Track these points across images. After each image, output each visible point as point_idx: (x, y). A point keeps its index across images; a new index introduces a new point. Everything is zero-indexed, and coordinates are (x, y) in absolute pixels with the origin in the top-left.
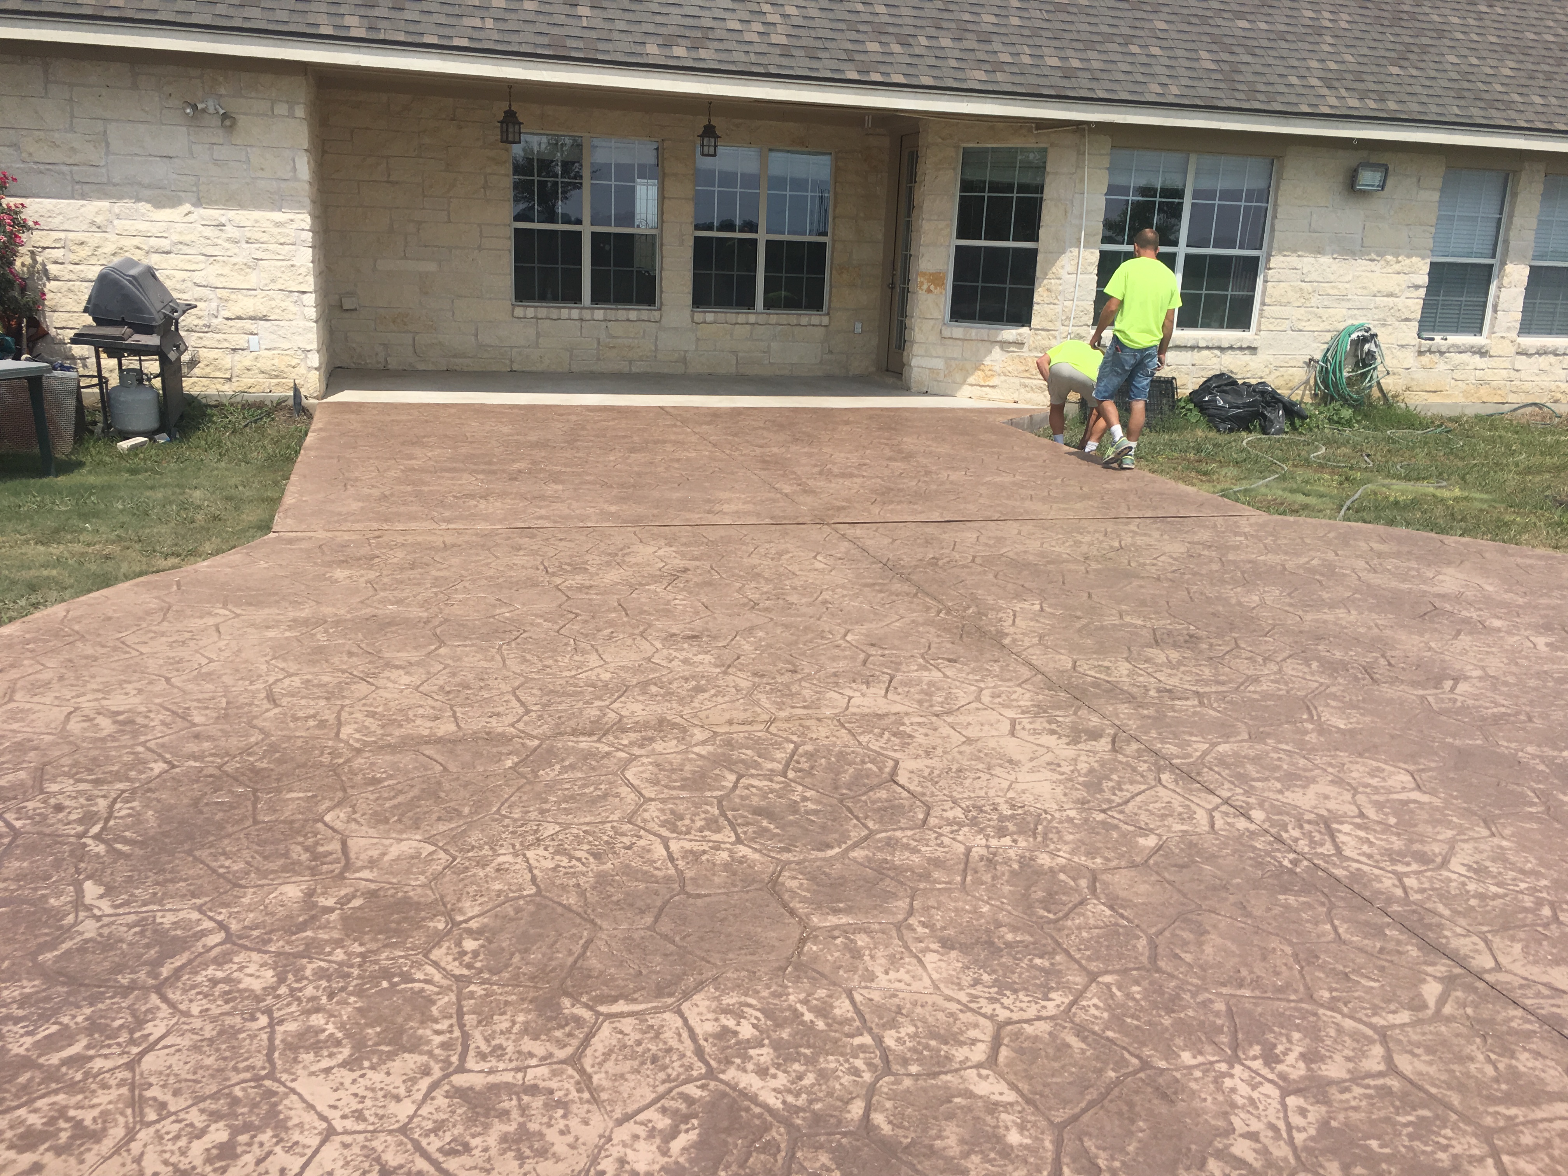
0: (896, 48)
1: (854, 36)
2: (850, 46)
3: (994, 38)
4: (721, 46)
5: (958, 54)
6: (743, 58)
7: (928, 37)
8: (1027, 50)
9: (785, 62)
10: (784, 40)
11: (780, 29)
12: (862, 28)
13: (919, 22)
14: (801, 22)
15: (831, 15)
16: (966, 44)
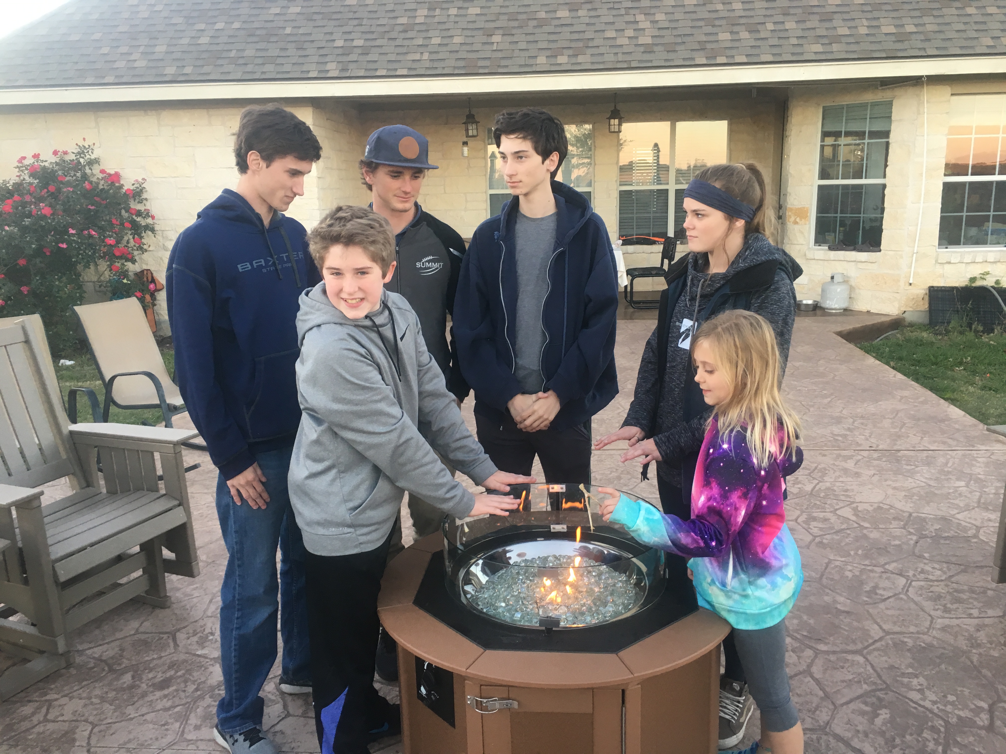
0: (744, 35)
1: (709, 29)
2: (704, 38)
3: (836, 16)
4: (595, 51)
5: (800, 33)
6: (611, 58)
7: (775, 23)
8: (865, 23)
9: (647, 57)
10: (649, 41)
11: (647, 32)
12: (717, 23)
13: (769, 12)
14: (666, 25)
15: (694, 16)
16: (809, 25)
